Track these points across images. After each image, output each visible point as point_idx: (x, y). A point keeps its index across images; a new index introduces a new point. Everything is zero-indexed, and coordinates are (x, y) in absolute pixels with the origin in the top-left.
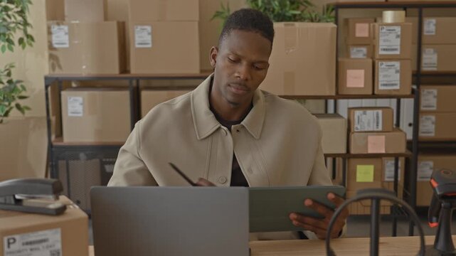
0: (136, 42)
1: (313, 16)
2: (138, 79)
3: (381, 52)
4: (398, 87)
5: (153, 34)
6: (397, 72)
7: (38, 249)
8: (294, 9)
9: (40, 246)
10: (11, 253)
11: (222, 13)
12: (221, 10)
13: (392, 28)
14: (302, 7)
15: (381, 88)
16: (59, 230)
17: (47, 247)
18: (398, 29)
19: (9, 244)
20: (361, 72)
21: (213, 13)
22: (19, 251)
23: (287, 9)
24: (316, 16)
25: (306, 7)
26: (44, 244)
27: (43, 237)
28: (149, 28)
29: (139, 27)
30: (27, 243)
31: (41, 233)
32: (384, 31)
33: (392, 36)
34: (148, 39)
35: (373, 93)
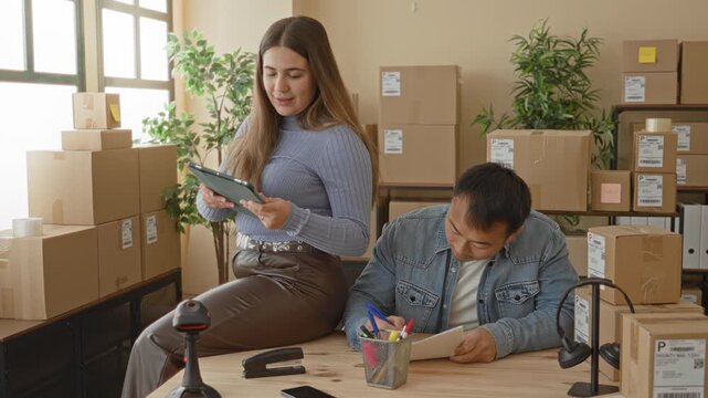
0: (386, 148)
1: (591, 121)
2: (390, 188)
3: (641, 165)
4: (660, 204)
5: (403, 138)
6: (659, 187)
7: (684, 356)
8: (568, 112)
9: (686, 353)
10: (660, 356)
11: (484, 117)
12: (483, 114)
13: (653, 138)
14: (579, 110)
15: (640, 204)
16: (704, 341)
17: (693, 355)
18: (661, 140)
19: (659, 347)
20: (618, 187)
21: (474, 117)
22: (667, 356)
23: (560, 112)
24: (594, 121)
25: (585, 110)
26: (690, 352)
27: (689, 346)
28: (400, 133)
29: (390, 132)
30: (675, 349)
31: (688, 341)
32: (644, 141)
33: (654, 147)
34: (399, 144)
35: (631, 211)
